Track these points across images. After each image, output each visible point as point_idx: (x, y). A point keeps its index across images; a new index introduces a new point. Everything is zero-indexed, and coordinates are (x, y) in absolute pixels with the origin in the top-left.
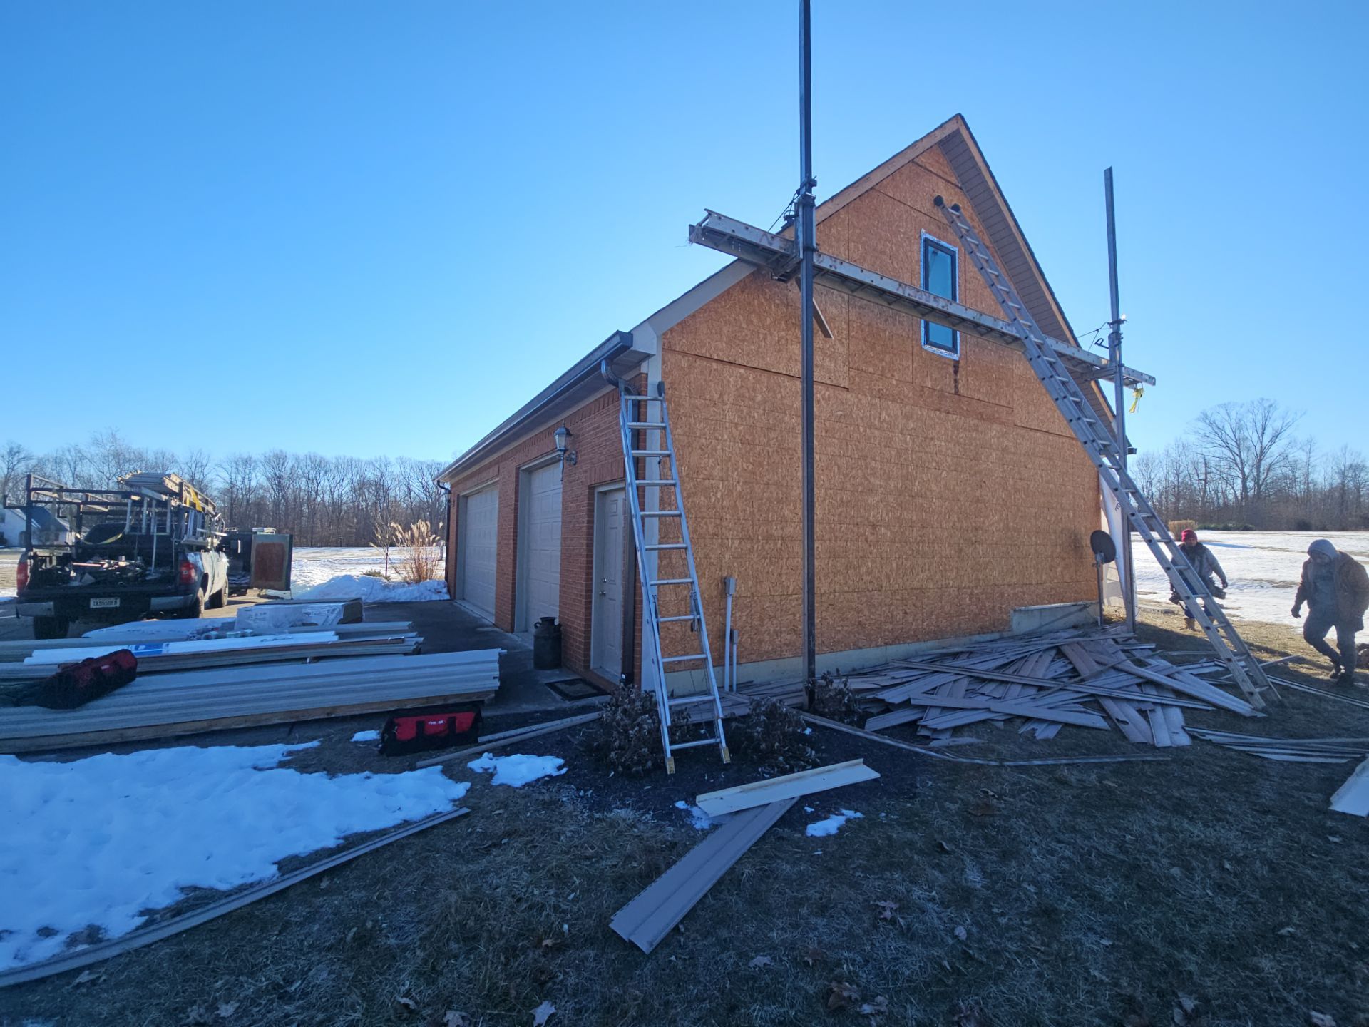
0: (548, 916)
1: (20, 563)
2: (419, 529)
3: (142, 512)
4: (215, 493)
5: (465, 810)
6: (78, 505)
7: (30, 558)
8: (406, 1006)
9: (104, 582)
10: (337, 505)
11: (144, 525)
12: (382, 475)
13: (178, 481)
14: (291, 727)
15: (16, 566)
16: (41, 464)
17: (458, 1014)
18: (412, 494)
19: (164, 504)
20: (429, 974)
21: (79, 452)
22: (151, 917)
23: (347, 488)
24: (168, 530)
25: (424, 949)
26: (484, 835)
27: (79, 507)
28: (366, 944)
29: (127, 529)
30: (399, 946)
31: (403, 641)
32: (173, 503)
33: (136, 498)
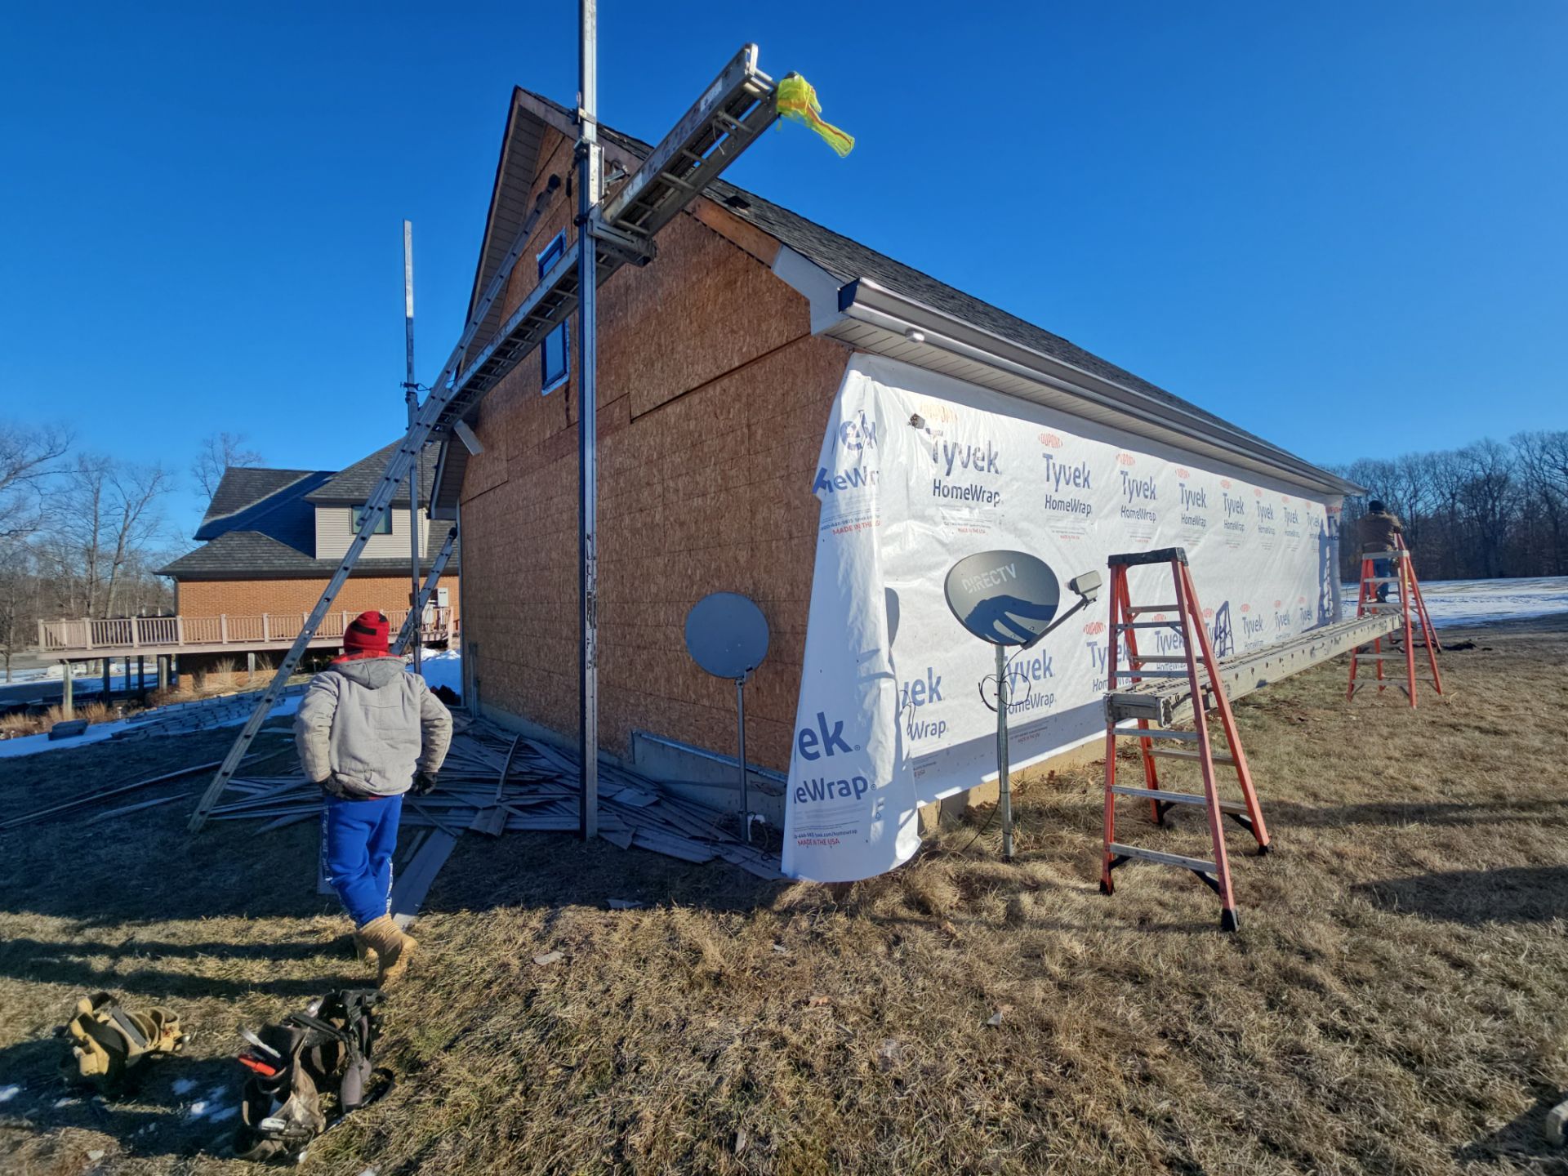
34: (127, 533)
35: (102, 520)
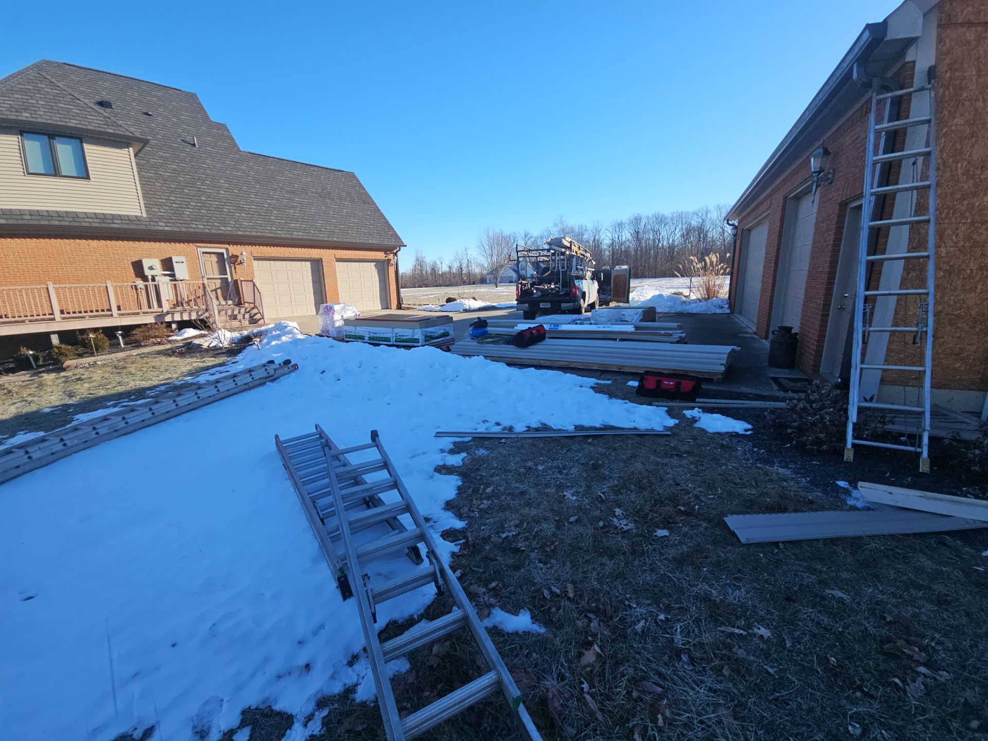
0: (689, 498)
1: (517, 286)
2: (710, 260)
3: (555, 259)
4: (605, 247)
5: (669, 433)
6: (536, 257)
7: (520, 283)
8: (601, 497)
10: (672, 248)
11: (557, 266)
12: (704, 221)
13: (570, 240)
14: (601, 372)
17: (621, 511)
18: (726, 234)
19: (563, 254)
20: (617, 490)
22: (529, 429)
23: (678, 235)
24: (566, 268)
25: (618, 481)
26: (674, 448)
28: (597, 469)
29: (551, 269)
30: (608, 475)
31: (671, 335)
32: (567, 253)
33: (553, 252)
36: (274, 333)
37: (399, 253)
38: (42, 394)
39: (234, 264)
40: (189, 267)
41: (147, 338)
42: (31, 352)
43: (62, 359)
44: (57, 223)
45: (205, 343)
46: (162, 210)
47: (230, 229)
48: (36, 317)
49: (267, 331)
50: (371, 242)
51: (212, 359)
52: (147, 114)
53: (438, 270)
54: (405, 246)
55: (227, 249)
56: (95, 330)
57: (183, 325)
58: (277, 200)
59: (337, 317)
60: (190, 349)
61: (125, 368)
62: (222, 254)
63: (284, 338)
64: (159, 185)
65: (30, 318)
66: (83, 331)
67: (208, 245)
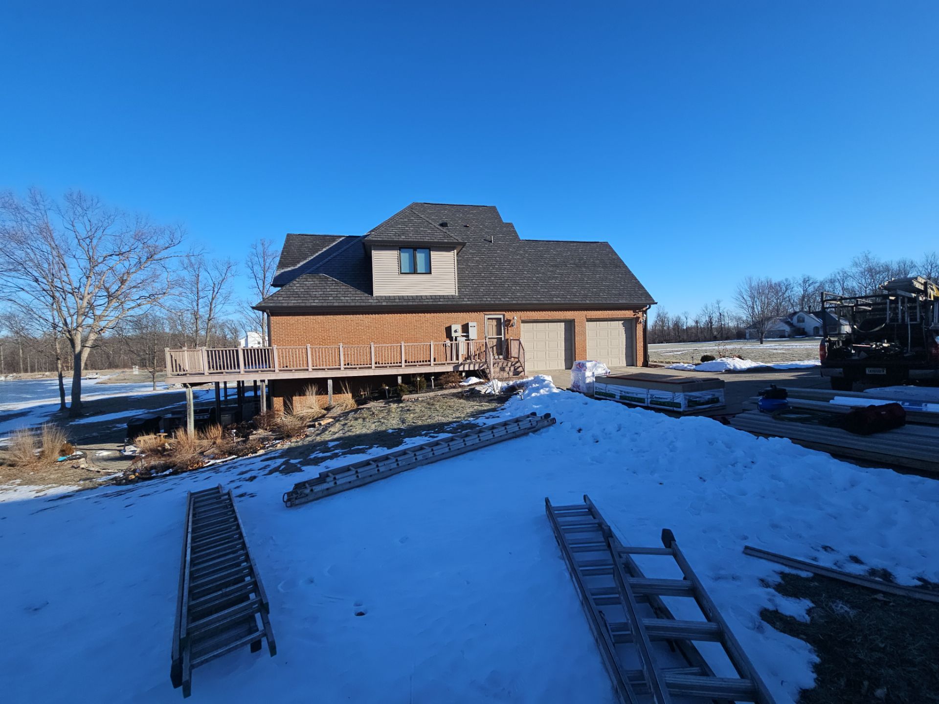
1: (821, 345)
3: (898, 308)
6: (852, 307)
7: (827, 341)
9: (875, 357)
11: (900, 316)
13: (923, 281)
15: (819, 347)
16: (822, 284)
19: (912, 300)
21: (845, 273)
22: (925, 584)
24: (918, 320)
27: (853, 309)
29: (888, 321)
32: (921, 299)
33: (892, 298)
34: (214, 301)
35: (201, 294)
36: (534, 385)
37: (648, 311)
38: (389, 418)
39: (507, 326)
40: (478, 330)
41: (447, 382)
42: (387, 388)
43: (402, 393)
44: (411, 303)
45: (483, 389)
46: (467, 290)
47: (508, 299)
48: (393, 365)
49: (527, 383)
50: (621, 302)
51: (487, 404)
52: (466, 226)
53: (682, 325)
54: (656, 303)
55: (504, 315)
56: (420, 375)
57: (470, 374)
58: (543, 273)
59: (588, 374)
60: (472, 394)
61: (433, 405)
62: (500, 319)
63: (542, 391)
64: (467, 272)
65: (390, 365)
66: (414, 375)
67: (492, 313)
